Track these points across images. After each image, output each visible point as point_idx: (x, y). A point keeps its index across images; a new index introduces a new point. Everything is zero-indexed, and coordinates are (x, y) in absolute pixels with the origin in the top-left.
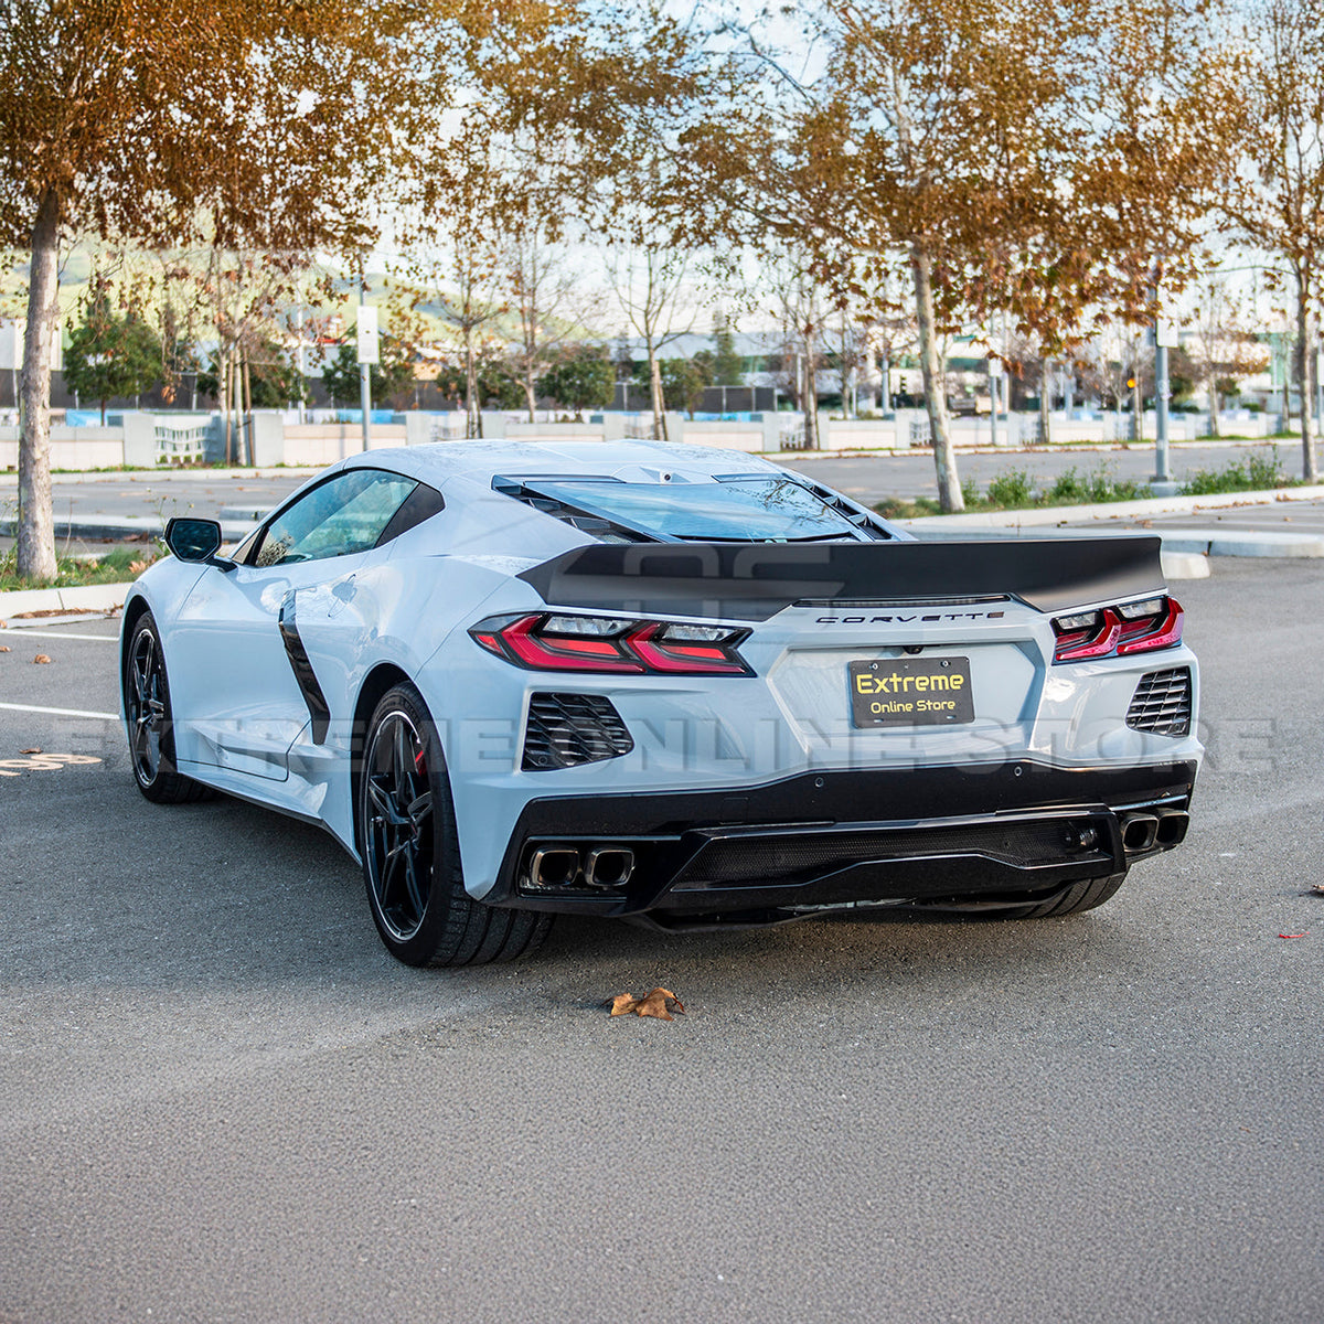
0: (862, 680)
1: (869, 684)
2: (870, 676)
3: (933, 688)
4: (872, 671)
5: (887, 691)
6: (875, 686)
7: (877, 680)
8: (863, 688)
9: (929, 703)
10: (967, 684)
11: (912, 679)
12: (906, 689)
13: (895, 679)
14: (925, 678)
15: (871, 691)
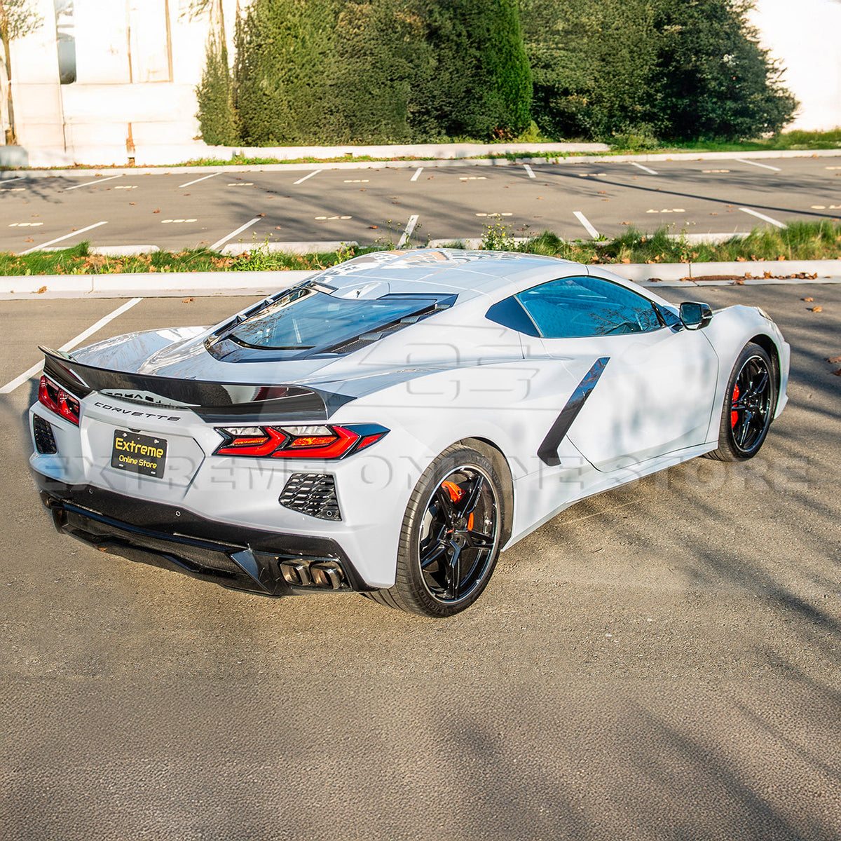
0: (119, 441)
1: (121, 444)
2: (122, 440)
3: (148, 454)
4: (122, 437)
5: (128, 450)
6: (123, 446)
7: (125, 443)
8: (118, 445)
9: (145, 462)
10: (164, 456)
11: (140, 446)
12: (136, 452)
13: (133, 444)
14: (146, 447)
15: (121, 448)
